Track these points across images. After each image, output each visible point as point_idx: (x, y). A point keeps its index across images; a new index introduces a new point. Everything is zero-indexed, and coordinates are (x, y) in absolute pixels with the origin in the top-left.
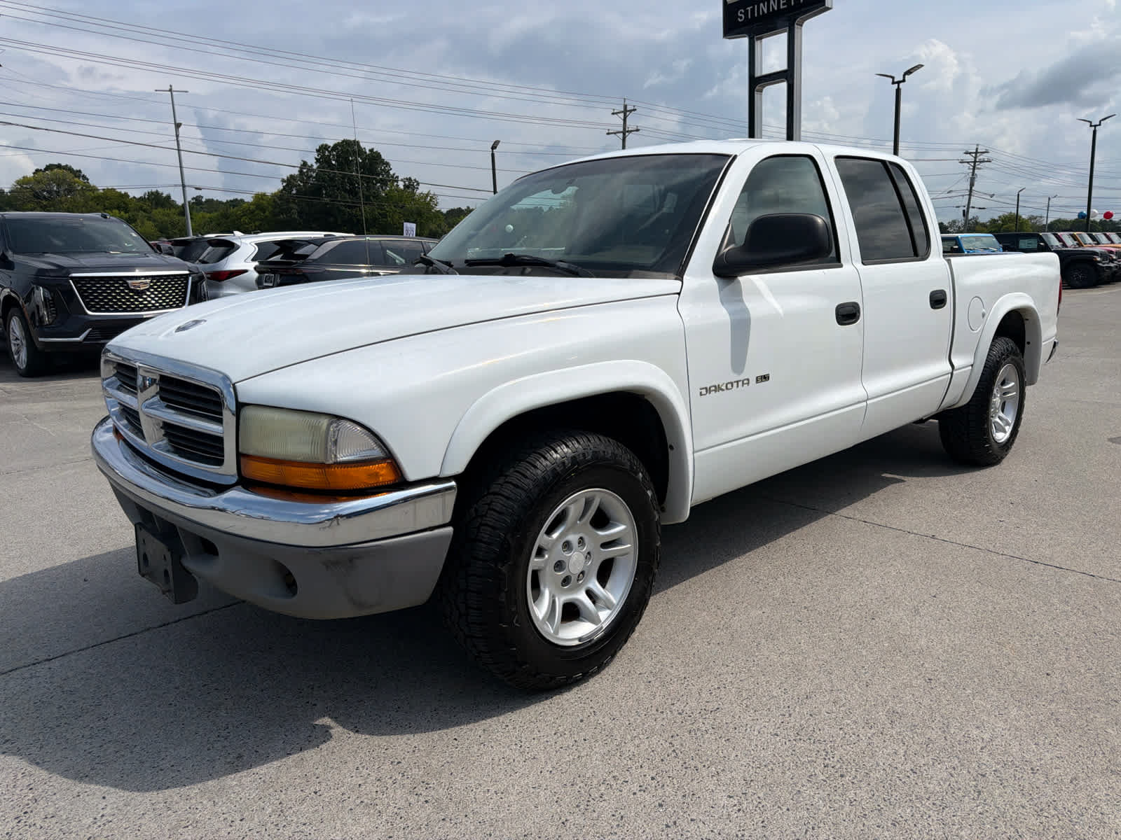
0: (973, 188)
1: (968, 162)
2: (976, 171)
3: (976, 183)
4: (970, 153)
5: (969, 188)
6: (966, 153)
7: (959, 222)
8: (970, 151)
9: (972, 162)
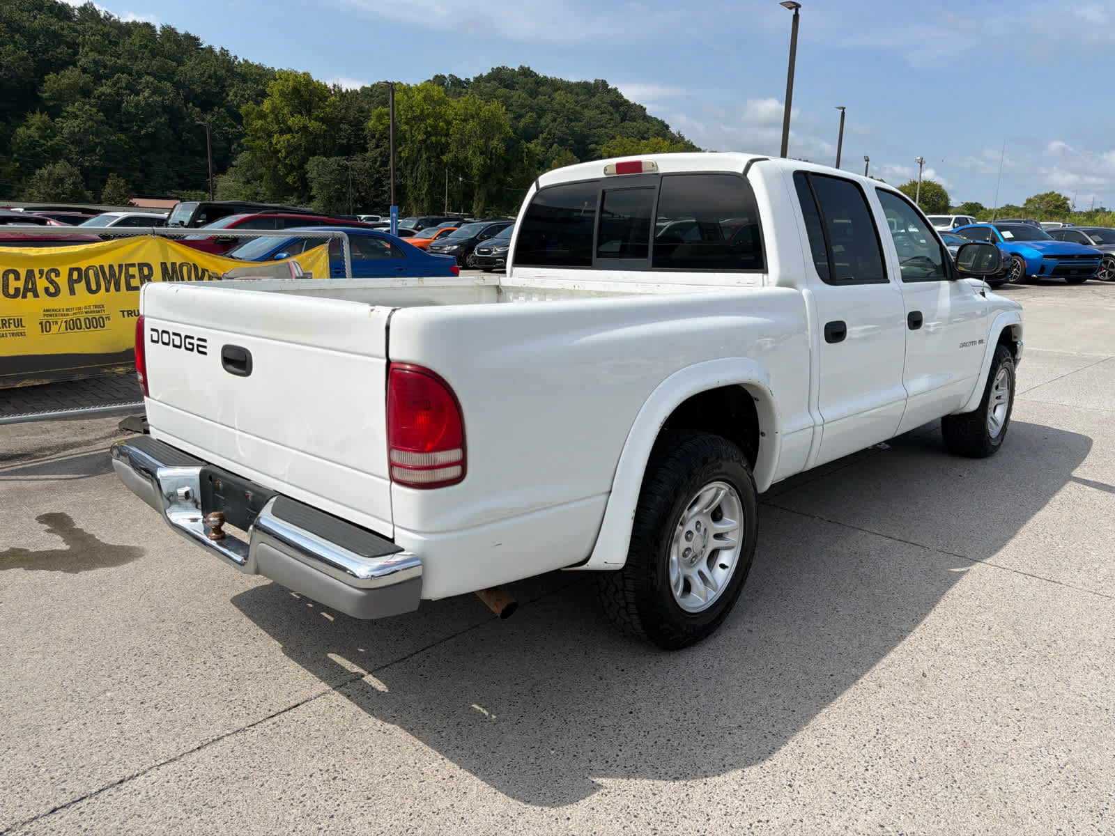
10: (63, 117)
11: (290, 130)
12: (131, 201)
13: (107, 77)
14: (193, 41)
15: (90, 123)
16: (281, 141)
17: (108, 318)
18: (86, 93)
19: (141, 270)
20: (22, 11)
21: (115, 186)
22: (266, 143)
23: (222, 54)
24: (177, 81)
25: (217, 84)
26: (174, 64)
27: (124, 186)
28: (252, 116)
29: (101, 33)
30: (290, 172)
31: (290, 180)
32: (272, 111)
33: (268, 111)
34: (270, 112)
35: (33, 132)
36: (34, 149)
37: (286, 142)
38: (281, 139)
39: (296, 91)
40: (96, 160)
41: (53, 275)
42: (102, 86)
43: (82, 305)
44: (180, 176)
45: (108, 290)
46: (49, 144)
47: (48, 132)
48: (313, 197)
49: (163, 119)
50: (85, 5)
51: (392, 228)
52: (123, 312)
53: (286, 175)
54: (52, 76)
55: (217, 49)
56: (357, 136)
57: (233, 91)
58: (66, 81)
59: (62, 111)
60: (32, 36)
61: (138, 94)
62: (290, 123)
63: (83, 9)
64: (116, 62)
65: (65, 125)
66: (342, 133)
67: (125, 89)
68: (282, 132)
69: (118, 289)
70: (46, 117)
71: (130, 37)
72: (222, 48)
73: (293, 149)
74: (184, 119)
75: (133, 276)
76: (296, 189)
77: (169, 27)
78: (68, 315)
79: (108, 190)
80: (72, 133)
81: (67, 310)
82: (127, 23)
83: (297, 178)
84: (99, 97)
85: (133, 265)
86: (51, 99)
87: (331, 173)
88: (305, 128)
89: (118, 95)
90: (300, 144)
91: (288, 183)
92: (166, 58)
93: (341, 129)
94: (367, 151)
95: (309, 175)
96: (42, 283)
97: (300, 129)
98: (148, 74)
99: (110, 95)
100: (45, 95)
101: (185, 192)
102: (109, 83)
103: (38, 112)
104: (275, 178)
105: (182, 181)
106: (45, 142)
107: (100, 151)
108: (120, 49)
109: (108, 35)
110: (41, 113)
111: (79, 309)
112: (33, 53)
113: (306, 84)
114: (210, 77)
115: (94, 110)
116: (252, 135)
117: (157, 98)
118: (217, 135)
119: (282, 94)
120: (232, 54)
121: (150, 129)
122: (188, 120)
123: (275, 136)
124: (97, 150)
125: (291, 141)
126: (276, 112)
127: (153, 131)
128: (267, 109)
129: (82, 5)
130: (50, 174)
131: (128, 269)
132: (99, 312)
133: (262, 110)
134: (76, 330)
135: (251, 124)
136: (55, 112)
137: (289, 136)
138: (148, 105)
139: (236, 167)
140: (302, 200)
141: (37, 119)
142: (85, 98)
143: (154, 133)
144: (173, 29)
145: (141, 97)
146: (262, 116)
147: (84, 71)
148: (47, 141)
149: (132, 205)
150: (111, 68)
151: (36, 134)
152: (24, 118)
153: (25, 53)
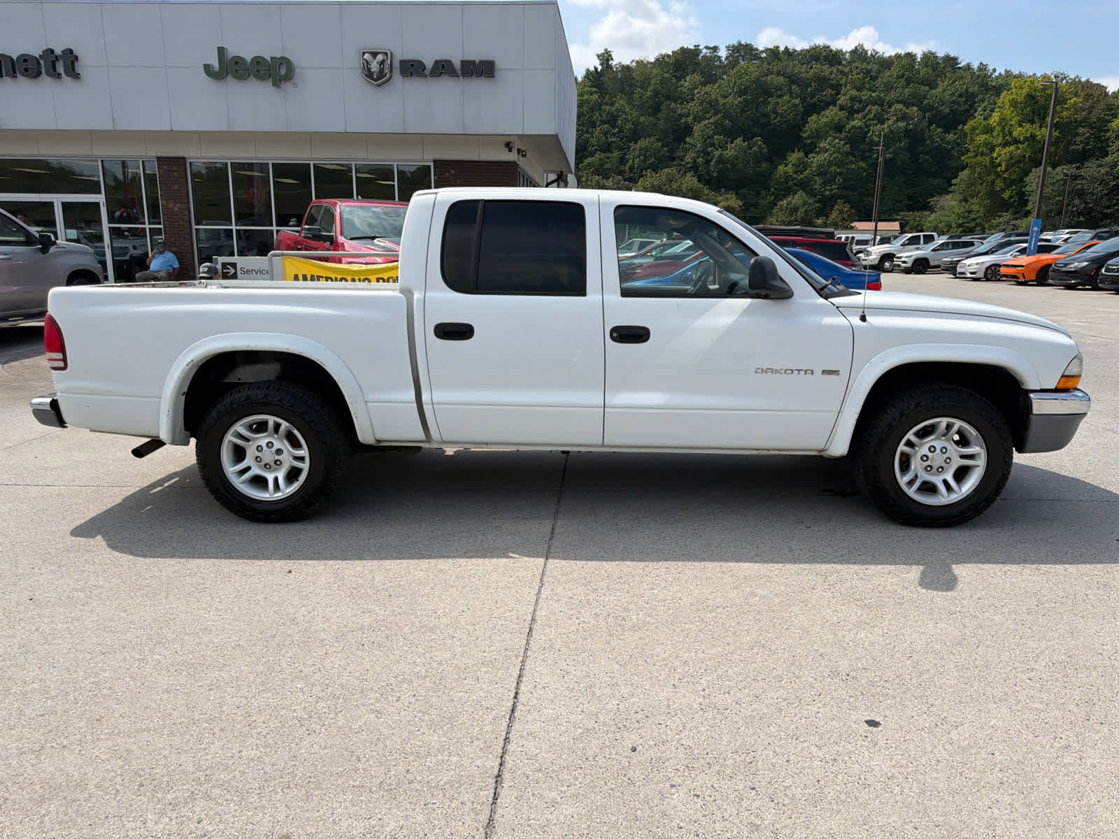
10: (816, 153)
11: (1016, 142)
12: (852, 224)
13: (858, 112)
14: (951, 61)
15: (835, 155)
16: (1002, 154)
18: (839, 128)
20: (802, 64)
21: (841, 211)
22: (987, 158)
23: (980, 69)
24: (926, 104)
25: (966, 102)
26: (927, 88)
27: (847, 211)
28: (977, 131)
29: (865, 71)
30: (1008, 187)
31: (1006, 195)
32: (999, 124)
33: (995, 124)
34: (997, 125)
35: (790, 169)
36: (787, 183)
37: (1008, 154)
38: (1003, 152)
39: (1030, 97)
40: (835, 189)
42: (853, 120)
44: (910, 197)
46: (800, 178)
47: (801, 167)
48: (1029, 212)
49: (903, 144)
50: (856, 47)
51: (1030, 245)
53: (1003, 190)
54: (814, 117)
55: (975, 66)
56: (1098, 139)
57: (983, 105)
58: (824, 120)
59: (815, 148)
60: (804, 84)
61: (883, 123)
62: (1015, 134)
63: (854, 52)
64: (871, 96)
65: (815, 160)
66: (1079, 139)
67: (873, 120)
68: (1006, 144)
70: (801, 154)
71: (890, 69)
72: (981, 63)
73: (1013, 163)
74: (925, 140)
76: (1012, 205)
77: (931, 53)
79: (834, 215)
80: (820, 166)
82: (890, 57)
83: (1014, 192)
84: (850, 130)
86: (809, 137)
87: (1053, 184)
88: (1033, 137)
89: (867, 126)
90: (1024, 156)
91: (1003, 198)
92: (919, 84)
93: (1077, 134)
94: (1107, 155)
95: (1028, 188)
97: (1026, 139)
98: (898, 102)
99: (860, 127)
100: (804, 135)
101: (911, 213)
102: (860, 116)
103: (796, 150)
104: (992, 194)
105: (911, 203)
106: (796, 176)
107: (839, 181)
108: (878, 83)
109: (869, 71)
110: (798, 151)
112: (803, 100)
113: (1042, 89)
114: (960, 96)
115: (842, 142)
116: (974, 151)
117: (902, 124)
118: (955, 154)
119: (1014, 104)
120: (991, 68)
121: (888, 155)
122: (928, 142)
123: (997, 149)
124: (837, 181)
125: (1014, 153)
126: (1004, 124)
127: (891, 156)
128: (995, 122)
129: (854, 48)
130: (788, 204)
133: (988, 124)
135: (975, 140)
136: (809, 149)
137: (1012, 148)
138: (892, 131)
139: (956, 185)
140: (1017, 216)
141: (794, 157)
142: (836, 133)
143: (892, 159)
144: (933, 54)
145: (885, 126)
146: (988, 130)
147: (842, 108)
148: (798, 175)
149: (852, 228)
150: (866, 101)
151: (792, 170)
152: (784, 157)
153: (797, 101)
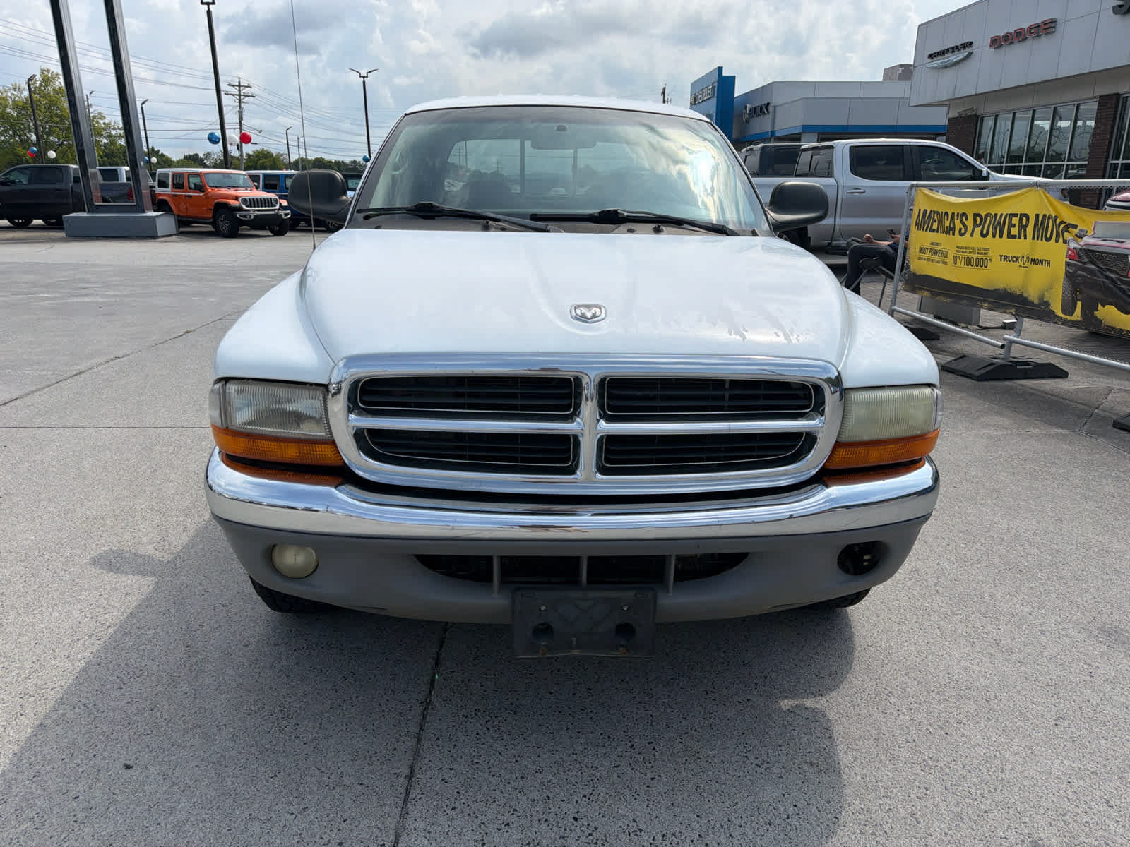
0: (242, 122)
1: (233, 95)
2: (242, 105)
3: (244, 117)
4: (233, 86)
5: (238, 121)
6: (229, 85)
7: (214, 154)
8: (233, 83)
9: (237, 95)
17: (990, 260)
19: (1021, 220)
41: (964, 218)
43: (976, 246)
45: (994, 236)
52: (1001, 256)
69: (1001, 237)
75: (1014, 226)
78: (965, 252)
81: (966, 248)
85: (1016, 215)
96: (958, 225)
111: (973, 248)
131: (1011, 219)
132: (986, 254)
134: (970, 266)
